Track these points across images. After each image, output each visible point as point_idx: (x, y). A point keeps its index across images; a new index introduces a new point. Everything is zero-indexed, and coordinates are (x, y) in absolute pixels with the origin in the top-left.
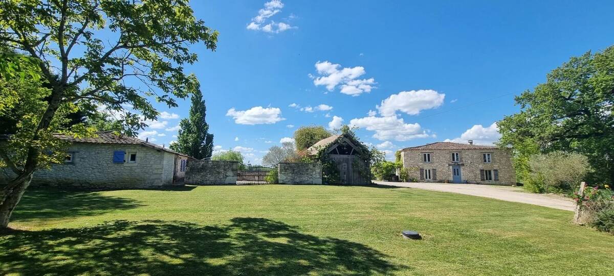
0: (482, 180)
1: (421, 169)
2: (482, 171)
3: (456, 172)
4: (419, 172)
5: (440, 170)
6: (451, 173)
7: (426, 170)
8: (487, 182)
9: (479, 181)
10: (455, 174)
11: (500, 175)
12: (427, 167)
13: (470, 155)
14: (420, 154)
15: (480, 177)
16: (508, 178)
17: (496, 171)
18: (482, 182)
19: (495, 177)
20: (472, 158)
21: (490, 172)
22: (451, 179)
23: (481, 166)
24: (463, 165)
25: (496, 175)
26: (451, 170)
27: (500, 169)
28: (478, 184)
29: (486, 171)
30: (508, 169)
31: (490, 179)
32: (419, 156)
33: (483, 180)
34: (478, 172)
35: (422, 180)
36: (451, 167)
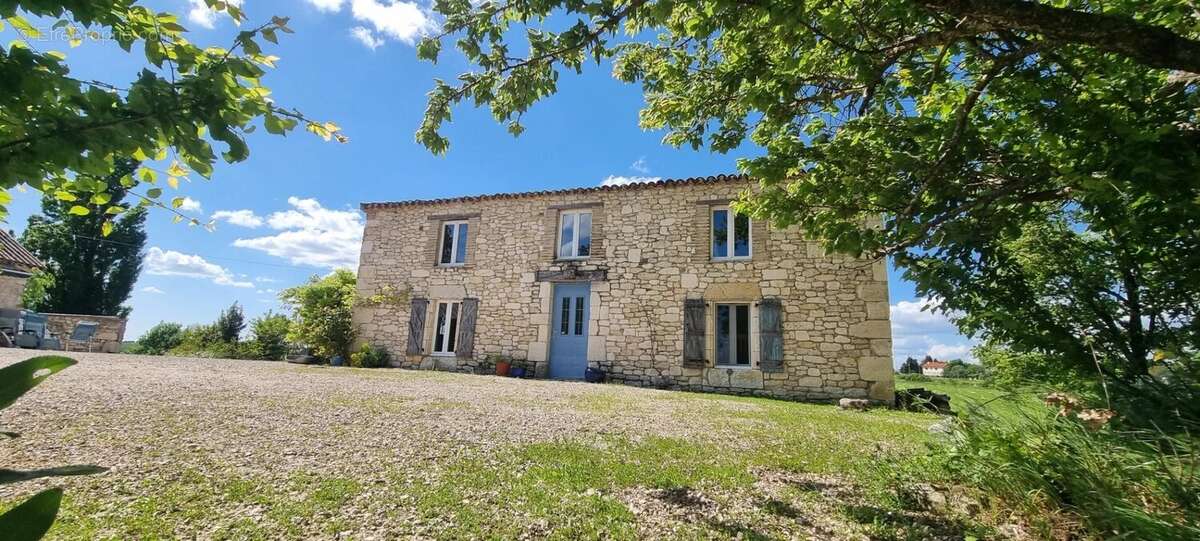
0: (689, 362)
1: (416, 300)
2: (694, 308)
3: (570, 318)
4: (405, 316)
5: (495, 302)
6: (542, 320)
7: (443, 307)
8: (718, 374)
9: (676, 368)
10: (565, 328)
11: (798, 331)
12: (444, 289)
13: (644, 218)
14: (427, 226)
15: (680, 345)
16: (843, 352)
17: (771, 305)
18: (692, 376)
19: (766, 347)
20: (651, 235)
21: (743, 312)
22: (538, 352)
23: (692, 283)
24: (602, 274)
25: (774, 332)
26: (546, 307)
27: (798, 296)
28: (666, 385)
29: (723, 311)
30: (846, 298)
31: (743, 358)
32: (420, 236)
33: (695, 360)
34: (675, 315)
35: (415, 357)
36: (546, 288)
